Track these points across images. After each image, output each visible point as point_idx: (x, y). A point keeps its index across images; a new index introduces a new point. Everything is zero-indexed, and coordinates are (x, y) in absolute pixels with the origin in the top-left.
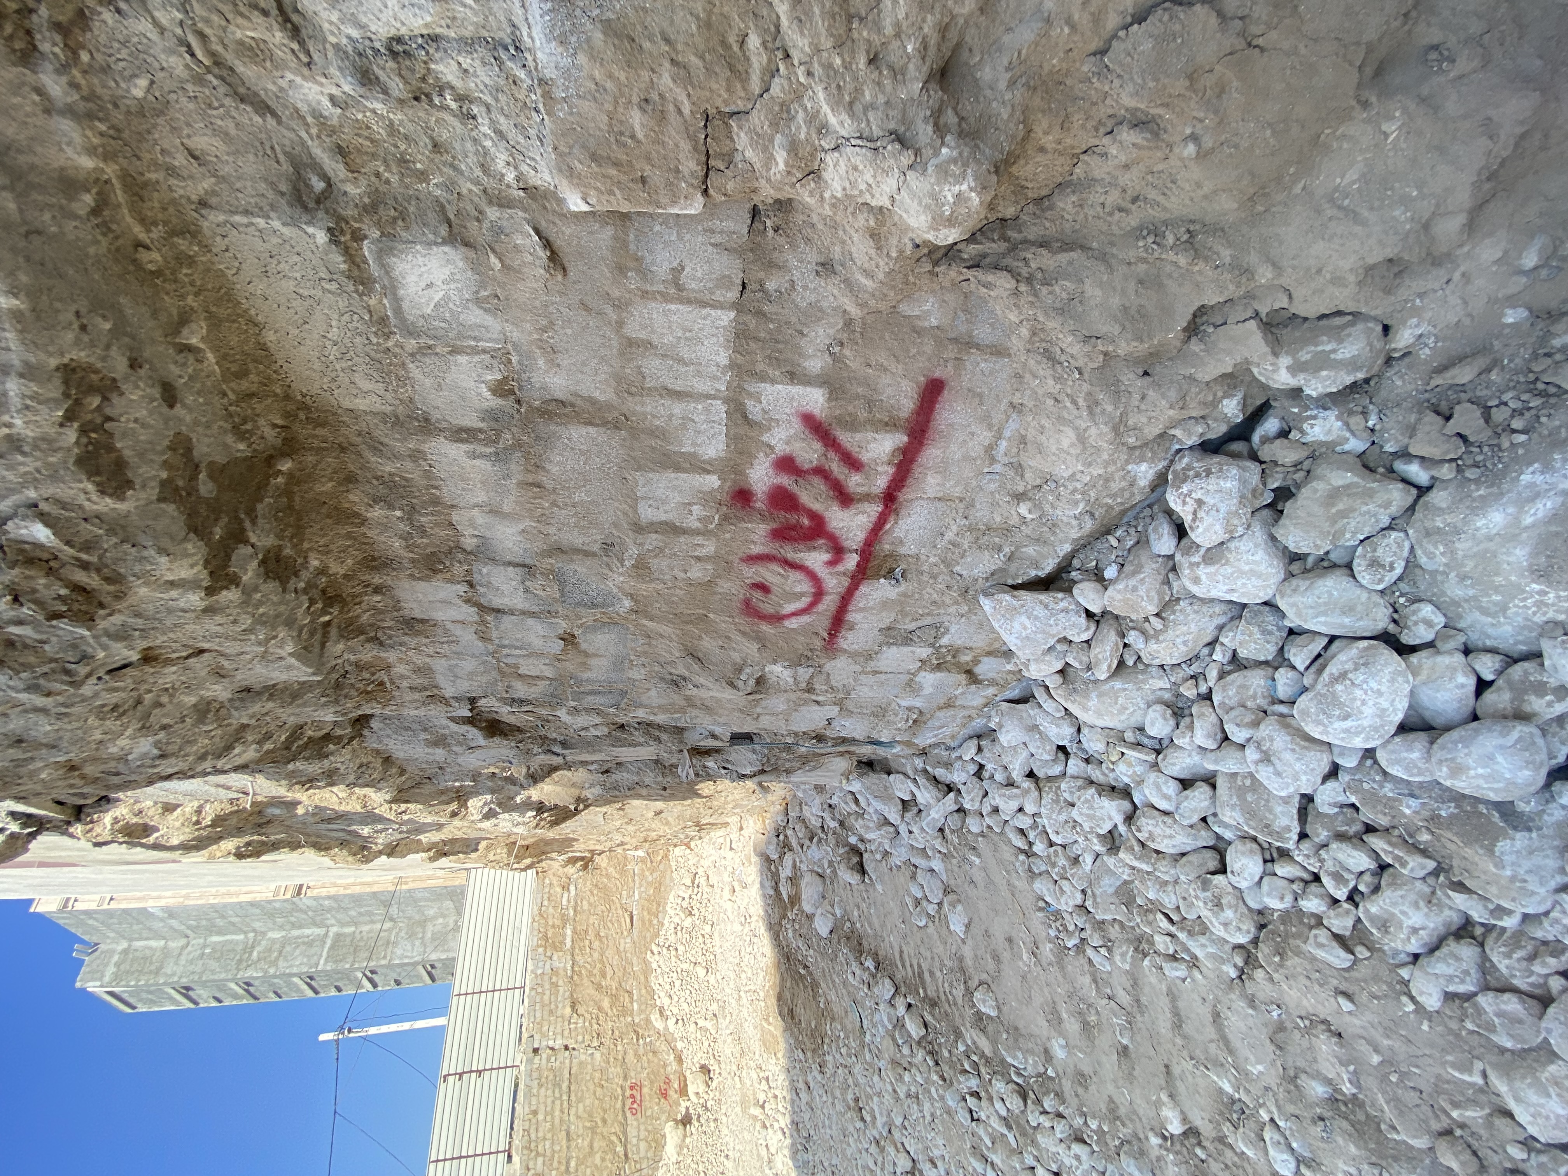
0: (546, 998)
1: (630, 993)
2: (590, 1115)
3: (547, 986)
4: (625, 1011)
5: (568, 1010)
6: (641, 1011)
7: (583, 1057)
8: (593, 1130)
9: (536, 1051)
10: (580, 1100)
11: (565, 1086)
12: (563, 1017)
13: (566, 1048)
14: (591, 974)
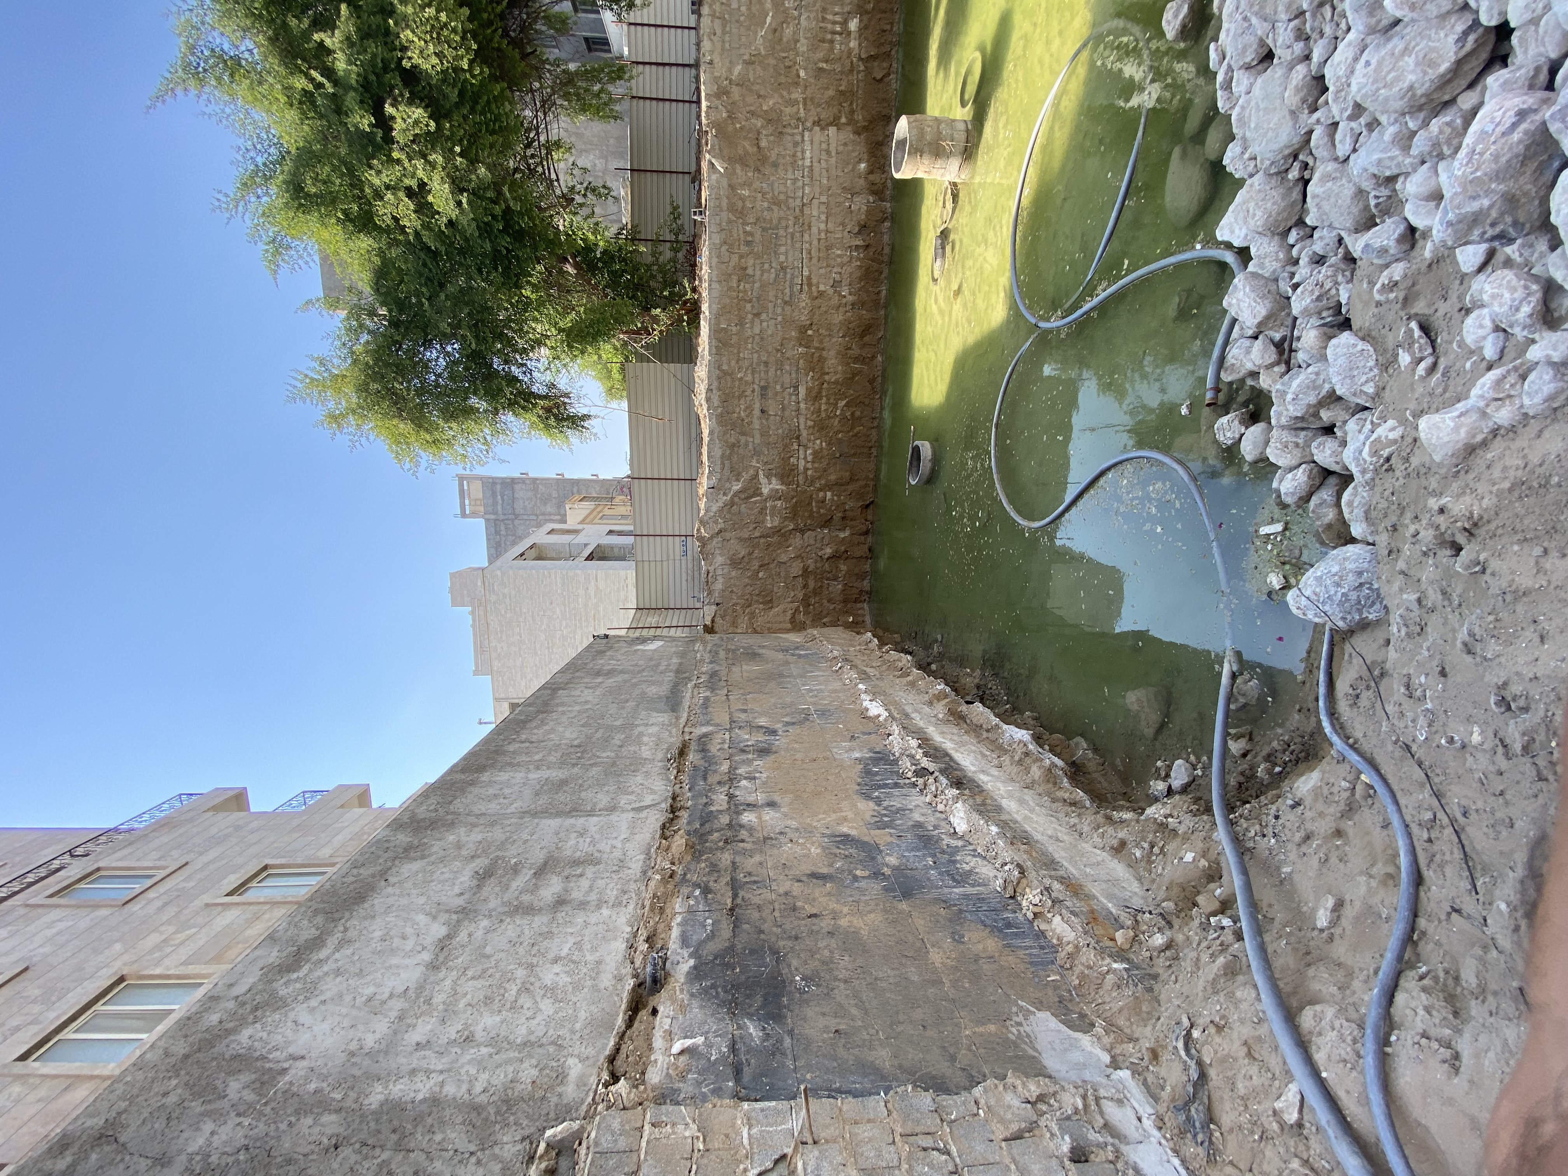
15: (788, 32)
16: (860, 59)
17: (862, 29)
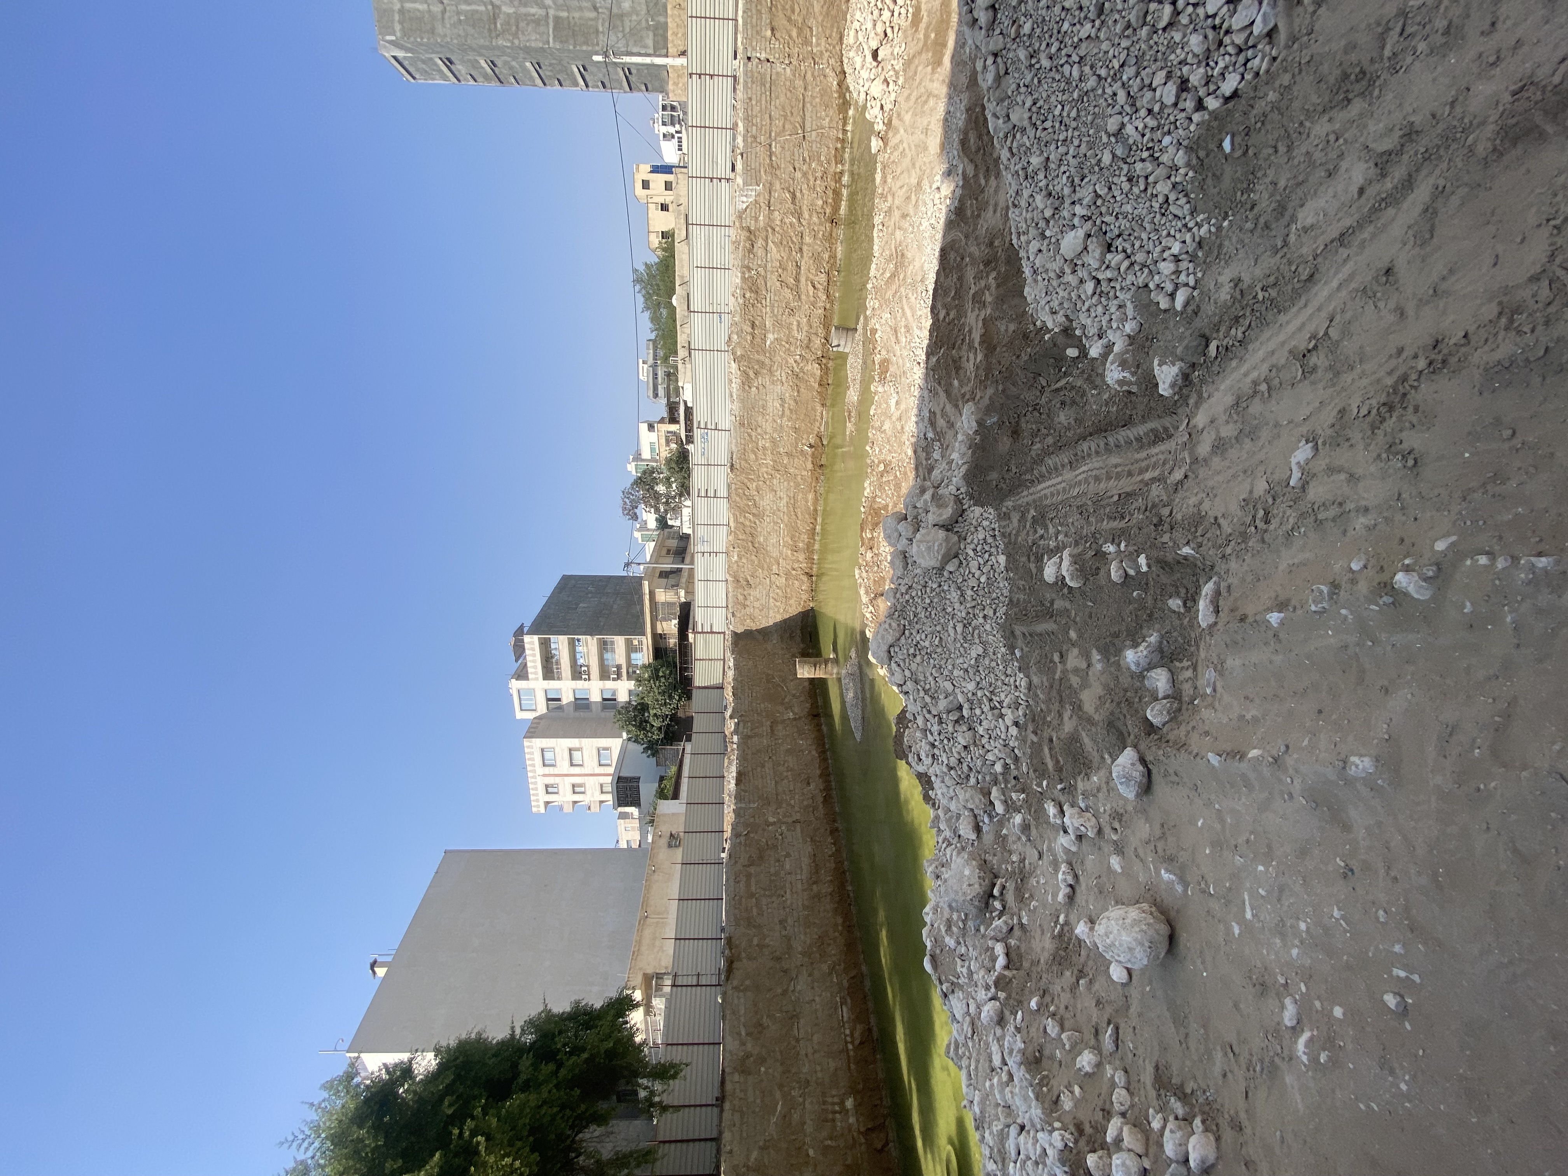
0: (754, 21)
1: (811, 29)
2: (783, 108)
3: (754, 11)
4: (807, 42)
5: (769, 33)
6: (818, 45)
7: (779, 70)
8: (785, 117)
9: (749, 58)
10: (777, 98)
11: (768, 85)
12: (765, 37)
13: (768, 61)
14: (784, 9)
15: (796, 1117)
16: (860, 1132)
17: (857, 1106)
